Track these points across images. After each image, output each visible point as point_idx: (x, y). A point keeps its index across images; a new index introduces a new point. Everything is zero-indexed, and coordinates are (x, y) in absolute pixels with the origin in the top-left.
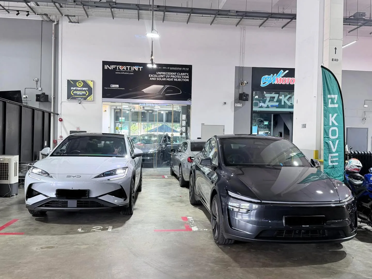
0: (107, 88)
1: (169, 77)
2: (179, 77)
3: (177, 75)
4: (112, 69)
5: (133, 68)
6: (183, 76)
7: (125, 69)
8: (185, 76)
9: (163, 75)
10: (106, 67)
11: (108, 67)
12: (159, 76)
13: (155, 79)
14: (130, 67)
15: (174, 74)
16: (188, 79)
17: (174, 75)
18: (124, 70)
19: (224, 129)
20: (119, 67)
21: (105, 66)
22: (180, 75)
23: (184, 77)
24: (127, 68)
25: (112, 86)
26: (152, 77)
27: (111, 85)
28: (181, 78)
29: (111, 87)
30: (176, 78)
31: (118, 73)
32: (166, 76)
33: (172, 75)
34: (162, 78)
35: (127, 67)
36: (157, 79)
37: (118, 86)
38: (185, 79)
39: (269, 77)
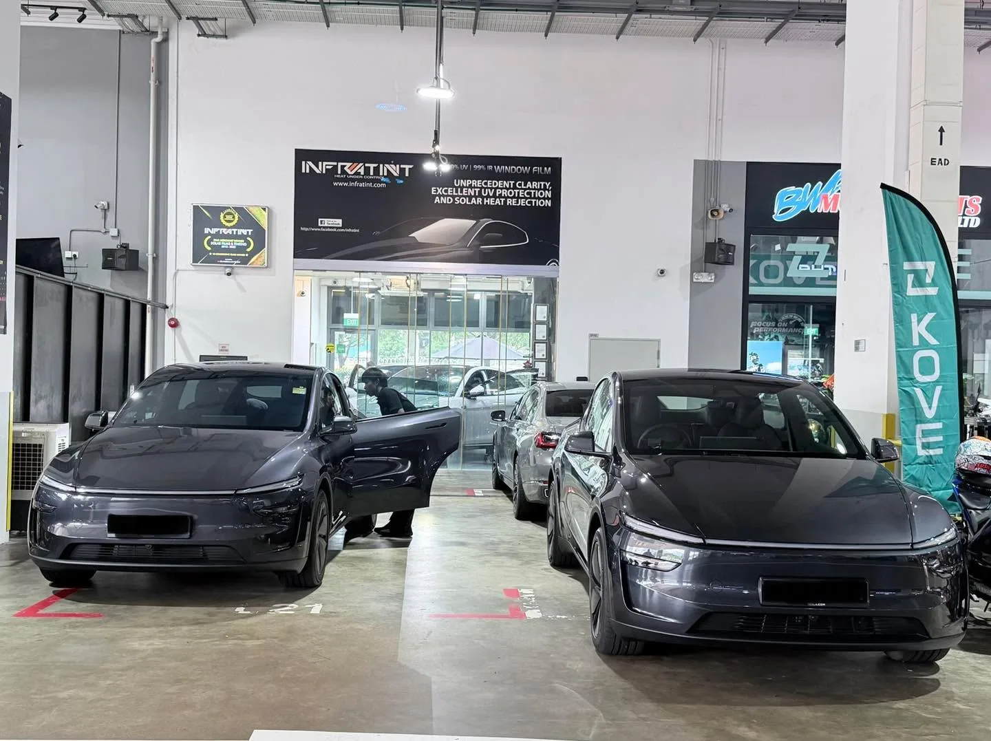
0: (307, 229)
1: (491, 195)
2: (521, 193)
3: (515, 187)
4: (324, 172)
5: (384, 170)
6: (533, 191)
7: (362, 171)
8: (538, 190)
9: (474, 187)
10: (306, 166)
11: (310, 167)
12: (462, 192)
13: (450, 200)
14: (376, 165)
15: (506, 184)
16: (548, 198)
17: (506, 188)
18: (359, 174)
19: (658, 352)
20: (345, 166)
21: (303, 163)
22: (525, 189)
23: (538, 194)
24: (367, 170)
25: (321, 223)
26: (440, 196)
27: (320, 220)
28: (527, 198)
29: (320, 225)
30: (512, 198)
31: (341, 184)
32: (483, 190)
33: (501, 189)
34: (470, 197)
35: (366, 165)
36: (454, 201)
37: (339, 222)
38: (539, 198)
39: (799, 193)
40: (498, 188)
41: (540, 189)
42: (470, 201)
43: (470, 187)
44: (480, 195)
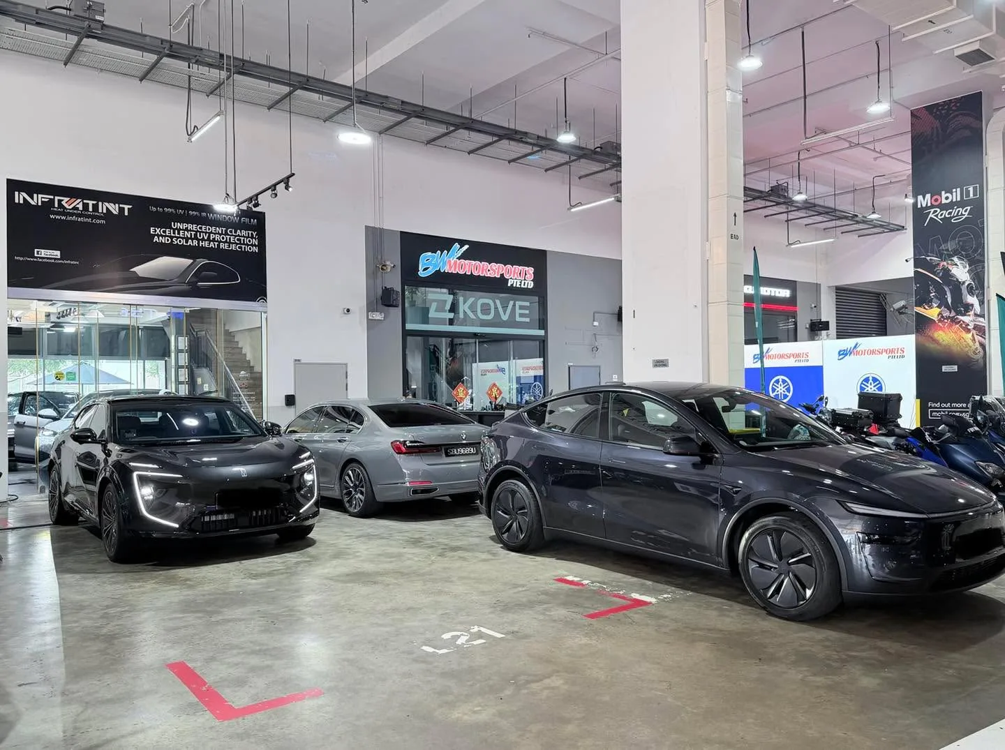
0: (21, 259)
1: (206, 238)
2: (232, 239)
3: (226, 234)
4: (40, 204)
5: (103, 207)
6: (242, 238)
7: (80, 207)
8: (247, 238)
9: (191, 231)
10: (20, 197)
12: (179, 234)
13: (168, 240)
14: (95, 202)
15: (219, 230)
16: (256, 246)
17: (219, 233)
18: (77, 209)
19: (347, 373)
20: (63, 200)
21: (16, 193)
22: (236, 236)
23: (247, 241)
24: (86, 206)
25: (38, 253)
26: (158, 236)
27: (36, 250)
28: (237, 244)
29: (36, 255)
30: (224, 242)
31: (58, 217)
32: (198, 233)
33: (215, 234)
34: (187, 239)
35: (85, 201)
36: (172, 241)
37: (57, 254)
38: (248, 245)
39: (434, 257)
40: (211, 233)
41: (248, 237)
42: (187, 242)
43: (186, 229)
44: (196, 238)
